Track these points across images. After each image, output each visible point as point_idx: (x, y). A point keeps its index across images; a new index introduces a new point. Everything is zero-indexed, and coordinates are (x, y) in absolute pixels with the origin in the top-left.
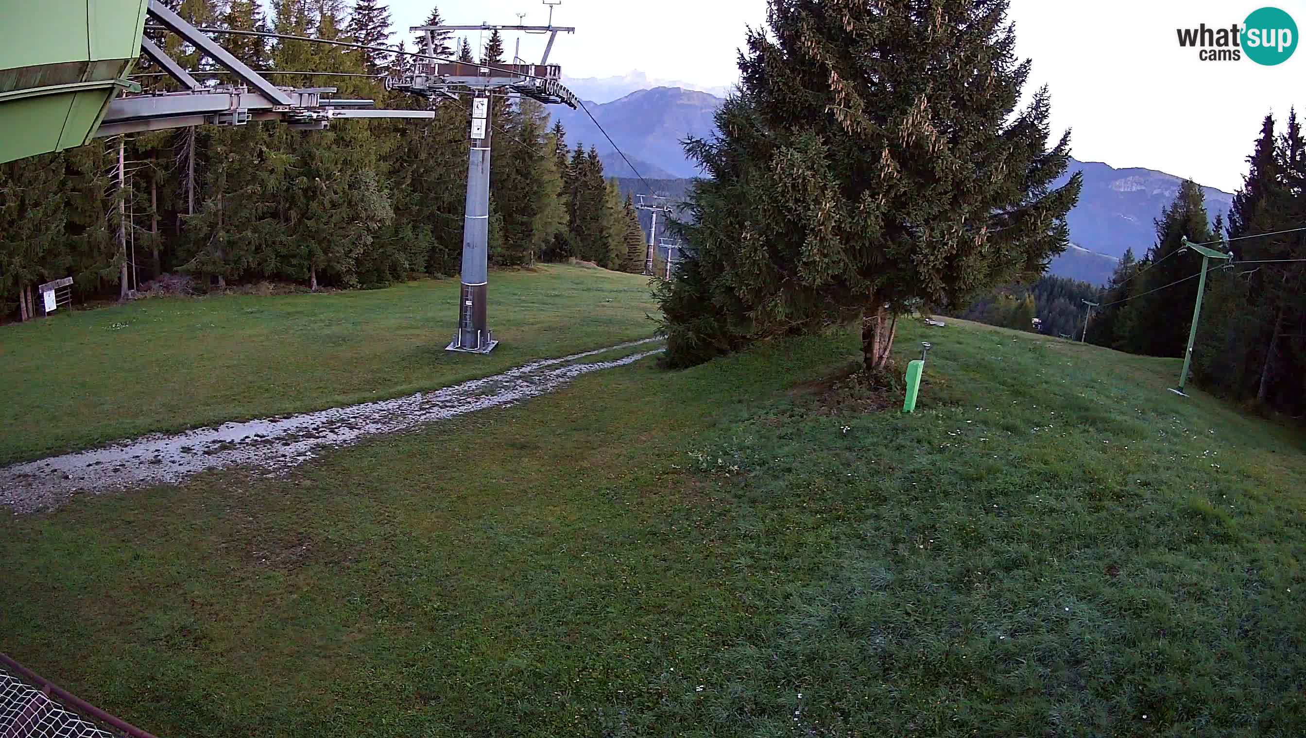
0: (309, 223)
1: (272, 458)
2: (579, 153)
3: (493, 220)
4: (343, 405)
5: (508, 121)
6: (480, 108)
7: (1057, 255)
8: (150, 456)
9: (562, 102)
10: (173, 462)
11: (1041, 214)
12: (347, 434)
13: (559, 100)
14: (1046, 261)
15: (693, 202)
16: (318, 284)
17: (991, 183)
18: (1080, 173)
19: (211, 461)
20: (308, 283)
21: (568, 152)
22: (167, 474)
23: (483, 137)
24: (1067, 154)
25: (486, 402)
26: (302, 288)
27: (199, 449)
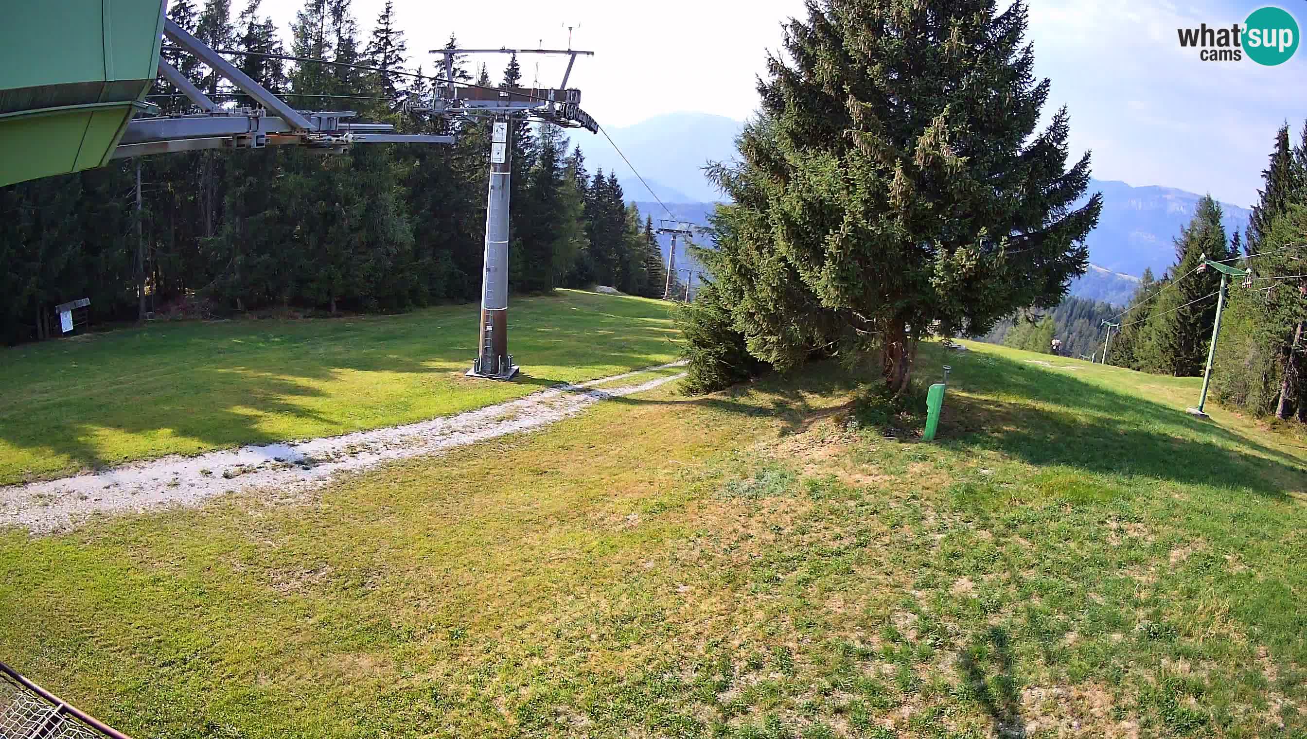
0: (327, 247)
1: (292, 482)
2: (599, 177)
3: (514, 244)
4: (364, 431)
5: (527, 145)
6: (500, 132)
7: (1076, 278)
8: (169, 478)
9: (582, 126)
10: (193, 485)
11: (1060, 238)
12: (366, 460)
13: (580, 124)
14: (1065, 284)
15: (712, 226)
16: (337, 308)
17: (1010, 205)
18: (1100, 194)
19: (230, 484)
20: (327, 307)
21: (588, 177)
22: (187, 497)
23: (503, 161)
24: (1086, 176)
25: (506, 428)
26: (322, 312)
27: (218, 473)
